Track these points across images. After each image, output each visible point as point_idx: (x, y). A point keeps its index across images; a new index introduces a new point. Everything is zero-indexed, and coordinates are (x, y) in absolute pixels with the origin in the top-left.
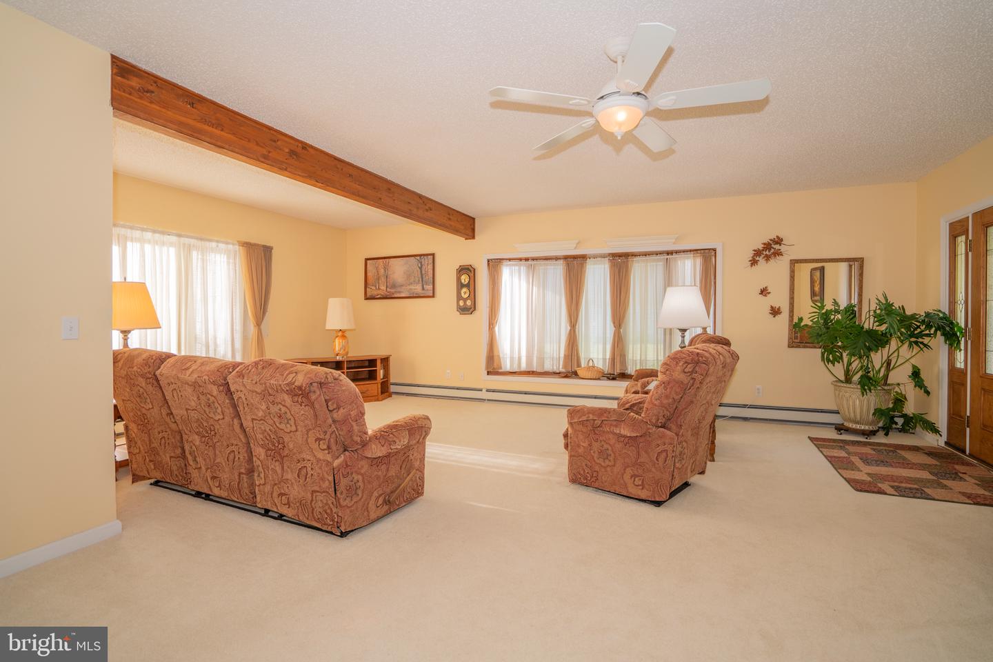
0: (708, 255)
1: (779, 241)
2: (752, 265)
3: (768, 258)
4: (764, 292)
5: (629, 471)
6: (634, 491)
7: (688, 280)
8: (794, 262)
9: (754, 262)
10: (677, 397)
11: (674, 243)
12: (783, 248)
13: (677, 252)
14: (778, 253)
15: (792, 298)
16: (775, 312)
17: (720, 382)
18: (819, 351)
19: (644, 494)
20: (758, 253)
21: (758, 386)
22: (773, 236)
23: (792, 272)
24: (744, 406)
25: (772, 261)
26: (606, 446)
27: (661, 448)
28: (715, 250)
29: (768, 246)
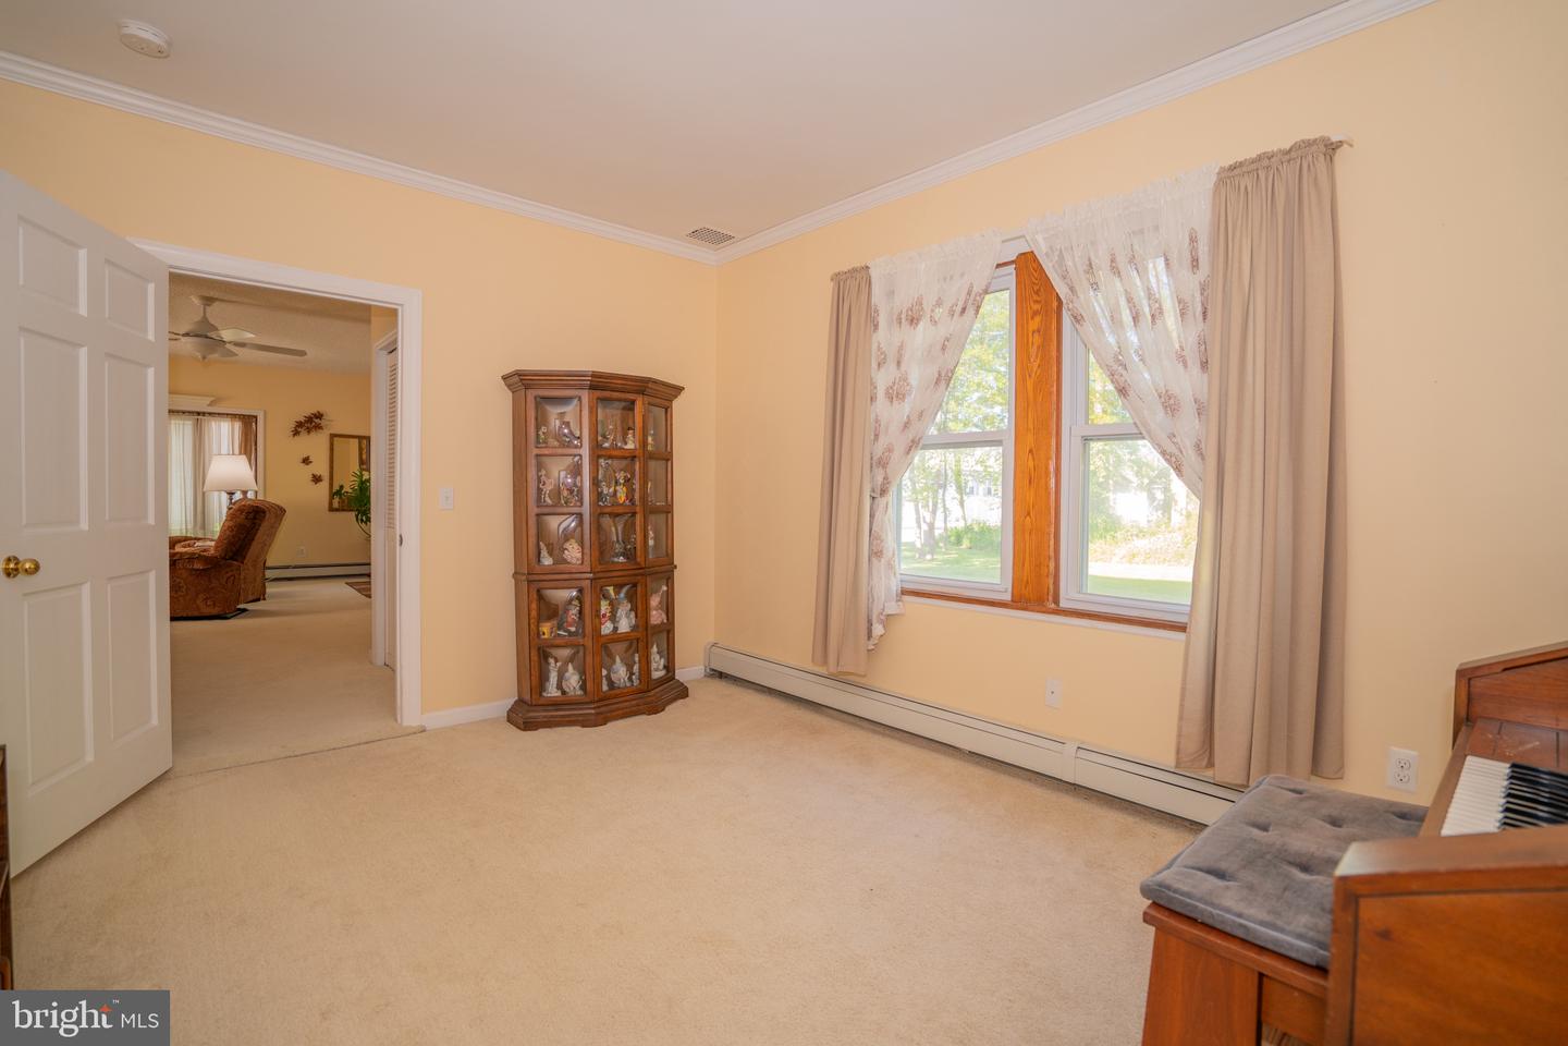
0: (248, 421)
1: (319, 416)
2: (294, 435)
3: (309, 431)
4: (306, 461)
5: (201, 596)
6: (207, 611)
7: (225, 449)
8: (333, 436)
9: (296, 433)
10: (242, 536)
11: (209, 405)
12: (323, 423)
13: (210, 414)
14: (318, 427)
15: (331, 467)
16: (317, 479)
17: (272, 527)
18: (353, 514)
19: (215, 611)
20: (300, 425)
21: (302, 548)
22: (314, 411)
23: (332, 445)
24: (287, 567)
25: (313, 434)
26: (178, 580)
27: (230, 574)
28: (256, 417)
29: (310, 419)
